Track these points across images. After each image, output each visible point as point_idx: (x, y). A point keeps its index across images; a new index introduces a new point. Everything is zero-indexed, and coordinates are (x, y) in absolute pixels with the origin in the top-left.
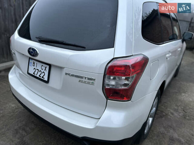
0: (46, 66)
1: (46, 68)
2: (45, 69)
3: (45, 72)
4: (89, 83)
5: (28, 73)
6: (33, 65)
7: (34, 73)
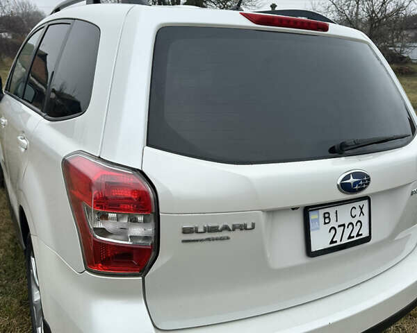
1: (361, 209)
2: (362, 212)
3: (361, 218)
5: (313, 254)
6: (325, 223)
7: (332, 242)
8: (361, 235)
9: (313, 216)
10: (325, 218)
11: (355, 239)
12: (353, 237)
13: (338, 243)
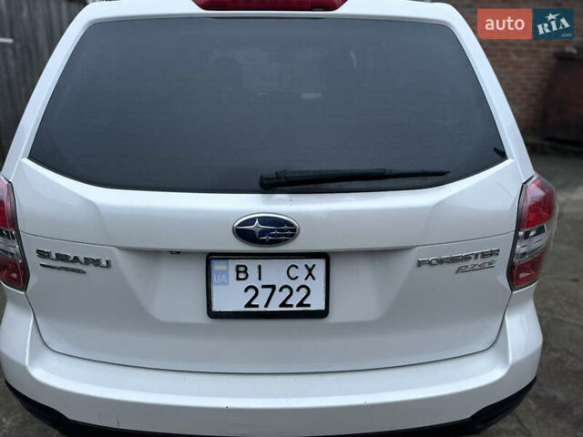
0: (310, 262)
1: (310, 270)
2: (310, 274)
3: (309, 283)
4: (482, 267)
5: (214, 315)
6: (238, 279)
7: (249, 305)
8: (309, 305)
9: (217, 266)
10: (238, 272)
11: (295, 309)
12: (291, 306)
13: (262, 308)
